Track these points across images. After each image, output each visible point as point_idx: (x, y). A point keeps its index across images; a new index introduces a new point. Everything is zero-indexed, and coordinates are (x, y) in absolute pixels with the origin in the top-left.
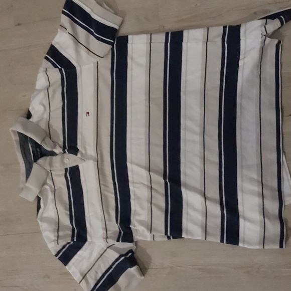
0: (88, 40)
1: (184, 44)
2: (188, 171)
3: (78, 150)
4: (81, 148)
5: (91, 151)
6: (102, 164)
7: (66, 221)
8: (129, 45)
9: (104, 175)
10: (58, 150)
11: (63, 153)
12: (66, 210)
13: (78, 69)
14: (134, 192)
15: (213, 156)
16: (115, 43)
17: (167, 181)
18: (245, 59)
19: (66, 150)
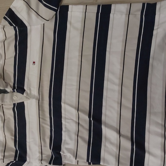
0: (38, 7)
1: (111, 15)
2: (108, 113)
3: (25, 90)
4: (27, 89)
5: (35, 92)
6: (42, 103)
7: (11, 144)
8: (69, 13)
9: (43, 111)
10: (9, 89)
11: (13, 92)
12: (12, 135)
13: (29, 28)
14: (65, 125)
15: (128, 103)
16: (59, 10)
17: (91, 119)
18: (158, 30)
19: (15, 90)
